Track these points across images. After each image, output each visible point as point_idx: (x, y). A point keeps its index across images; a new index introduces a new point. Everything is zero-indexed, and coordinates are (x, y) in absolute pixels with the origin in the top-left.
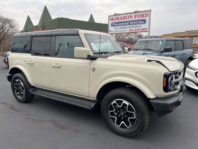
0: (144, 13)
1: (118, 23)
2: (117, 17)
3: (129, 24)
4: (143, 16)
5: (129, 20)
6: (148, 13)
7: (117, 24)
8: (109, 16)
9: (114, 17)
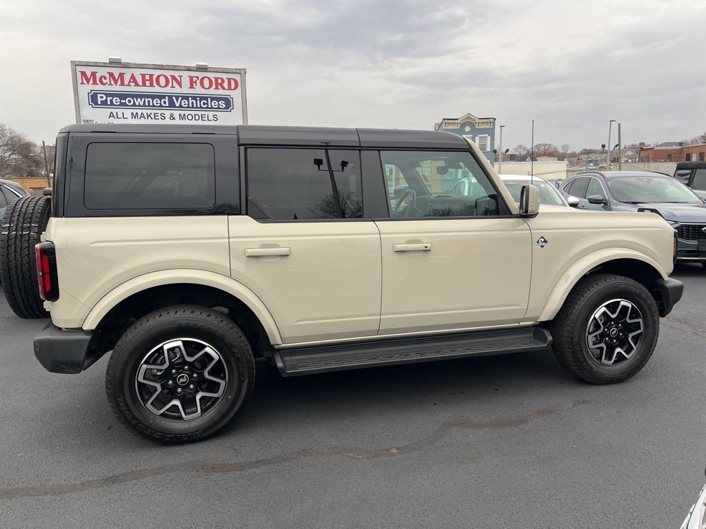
0: (224, 76)
1: (123, 96)
2: (116, 72)
3: (172, 105)
4: (219, 84)
5: (168, 90)
6: (237, 77)
7: (116, 100)
8: (75, 64)
9: (101, 72)
